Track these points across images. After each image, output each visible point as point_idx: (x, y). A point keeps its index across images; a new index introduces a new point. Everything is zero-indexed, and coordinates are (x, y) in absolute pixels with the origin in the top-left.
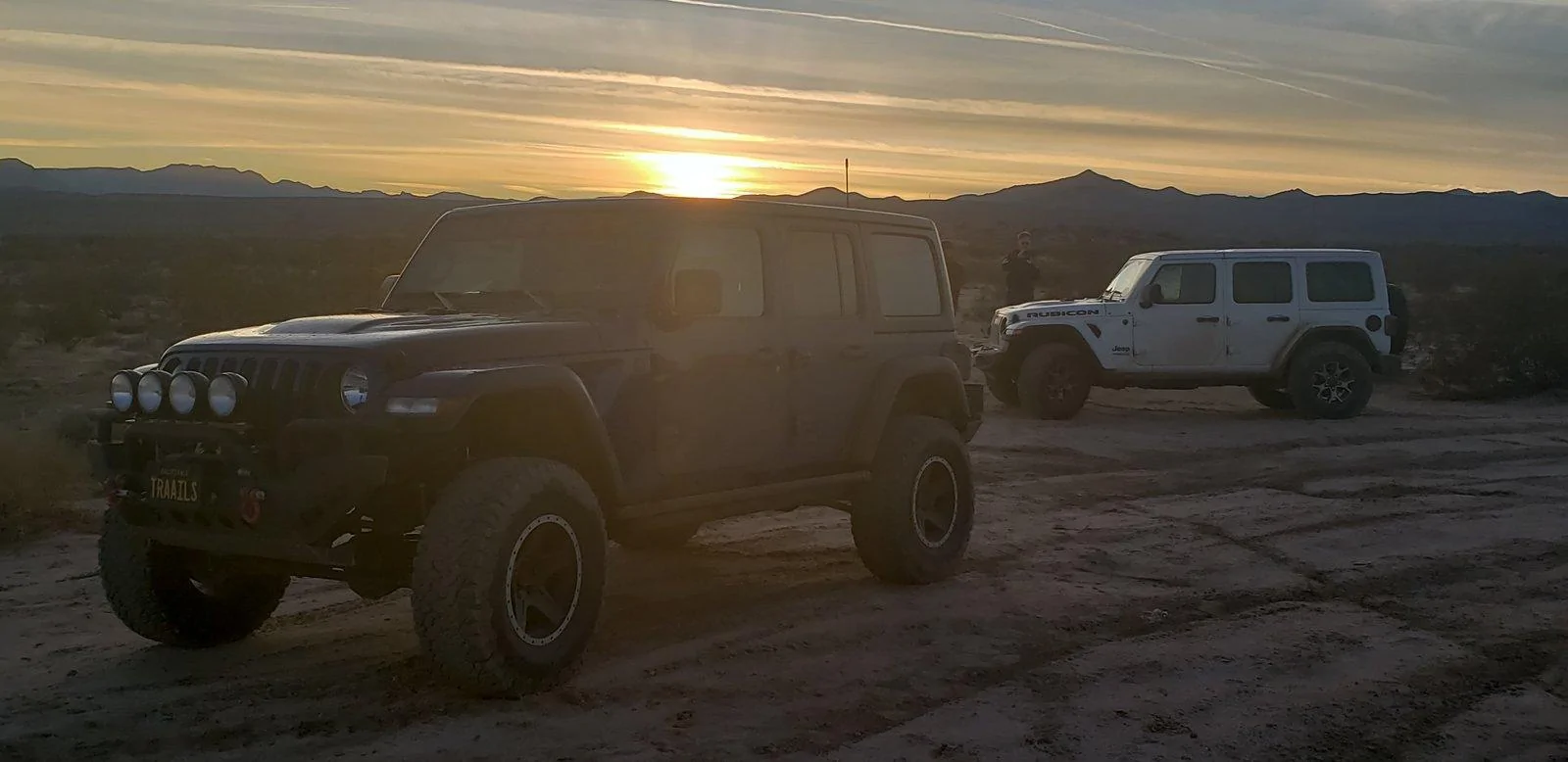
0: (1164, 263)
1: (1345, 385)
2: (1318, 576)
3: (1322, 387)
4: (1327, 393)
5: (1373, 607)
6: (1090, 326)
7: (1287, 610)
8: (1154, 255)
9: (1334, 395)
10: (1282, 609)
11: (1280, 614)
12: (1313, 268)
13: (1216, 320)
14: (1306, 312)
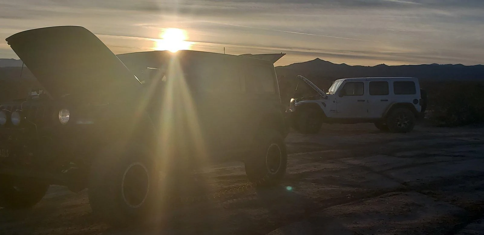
0: (346, 82)
1: (406, 122)
2: (405, 184)
3: (399, 123)
4: (400, 125)
5: (424, 194)
6: (323, 103)
7: (396, 195)
8: (343, 80)
9: (403, 125)
10: (394, 195)
11: (393, 196)
12: (396, 84)
13: (364, 101)
14: (393, 98)
